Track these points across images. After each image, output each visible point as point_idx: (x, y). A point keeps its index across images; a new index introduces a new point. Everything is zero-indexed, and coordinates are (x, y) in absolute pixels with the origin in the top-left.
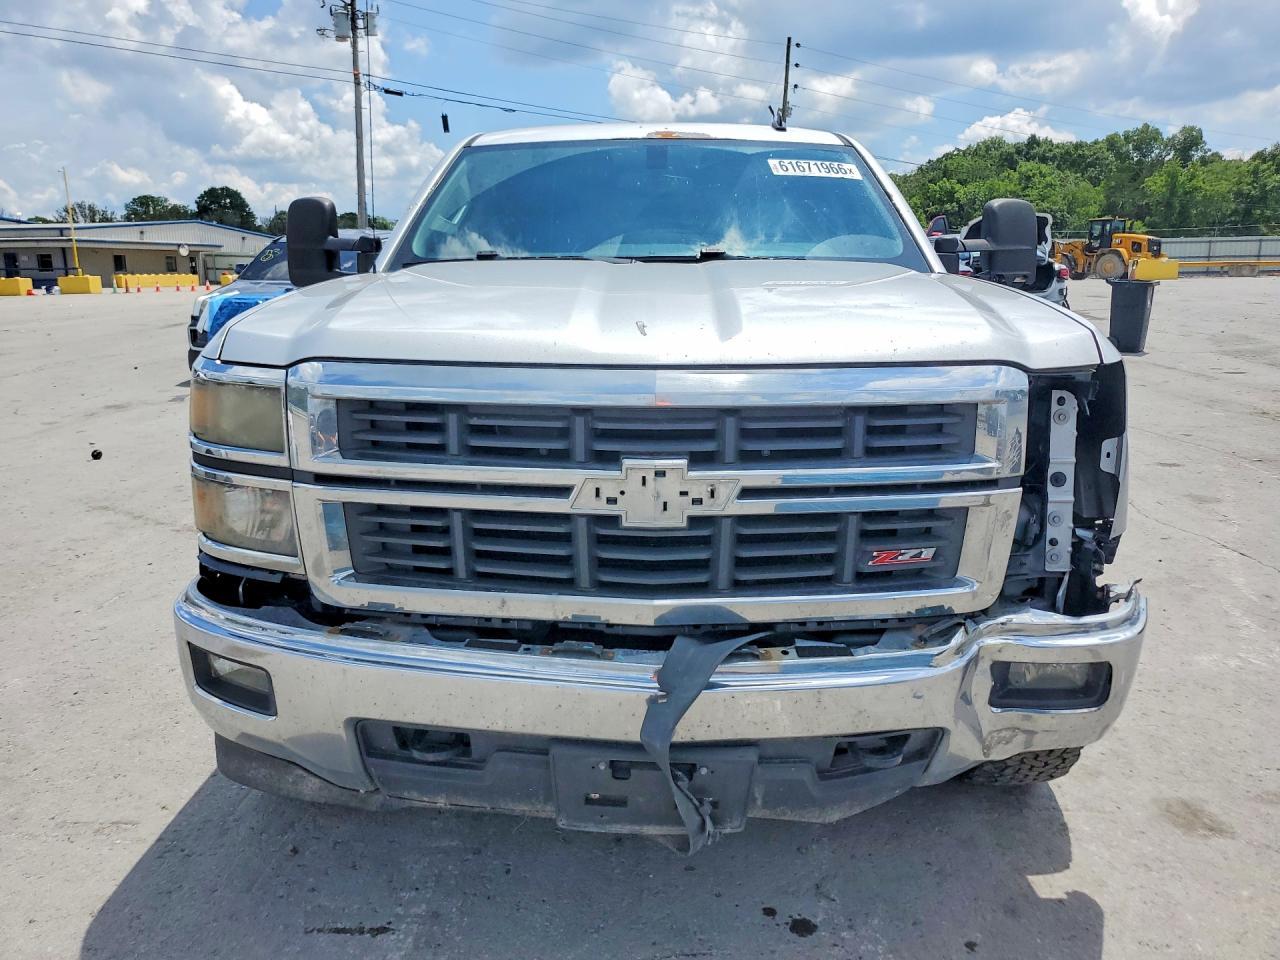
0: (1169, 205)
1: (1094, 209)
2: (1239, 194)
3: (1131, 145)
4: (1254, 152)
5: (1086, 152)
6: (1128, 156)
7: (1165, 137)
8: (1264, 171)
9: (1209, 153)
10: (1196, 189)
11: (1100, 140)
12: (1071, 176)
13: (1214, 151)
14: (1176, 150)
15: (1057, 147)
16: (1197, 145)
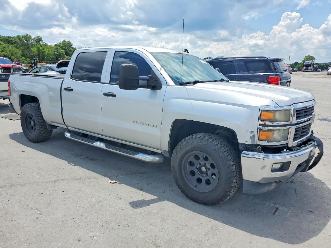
0: (39, 55)
1: (19, 55)
2: (54, 54)
3: (24, 39)
4: (55, 44)
5: (12, 39)
6: (24, 42)
7: (33, 38)
8: (59, 49)
9: (44, 43)
10: (45, 52)
11: (15, 36)
12: (10, 46)
13: (45, 43)
14: (36, 41)
15: (3, 37)
16: (41, 41)
